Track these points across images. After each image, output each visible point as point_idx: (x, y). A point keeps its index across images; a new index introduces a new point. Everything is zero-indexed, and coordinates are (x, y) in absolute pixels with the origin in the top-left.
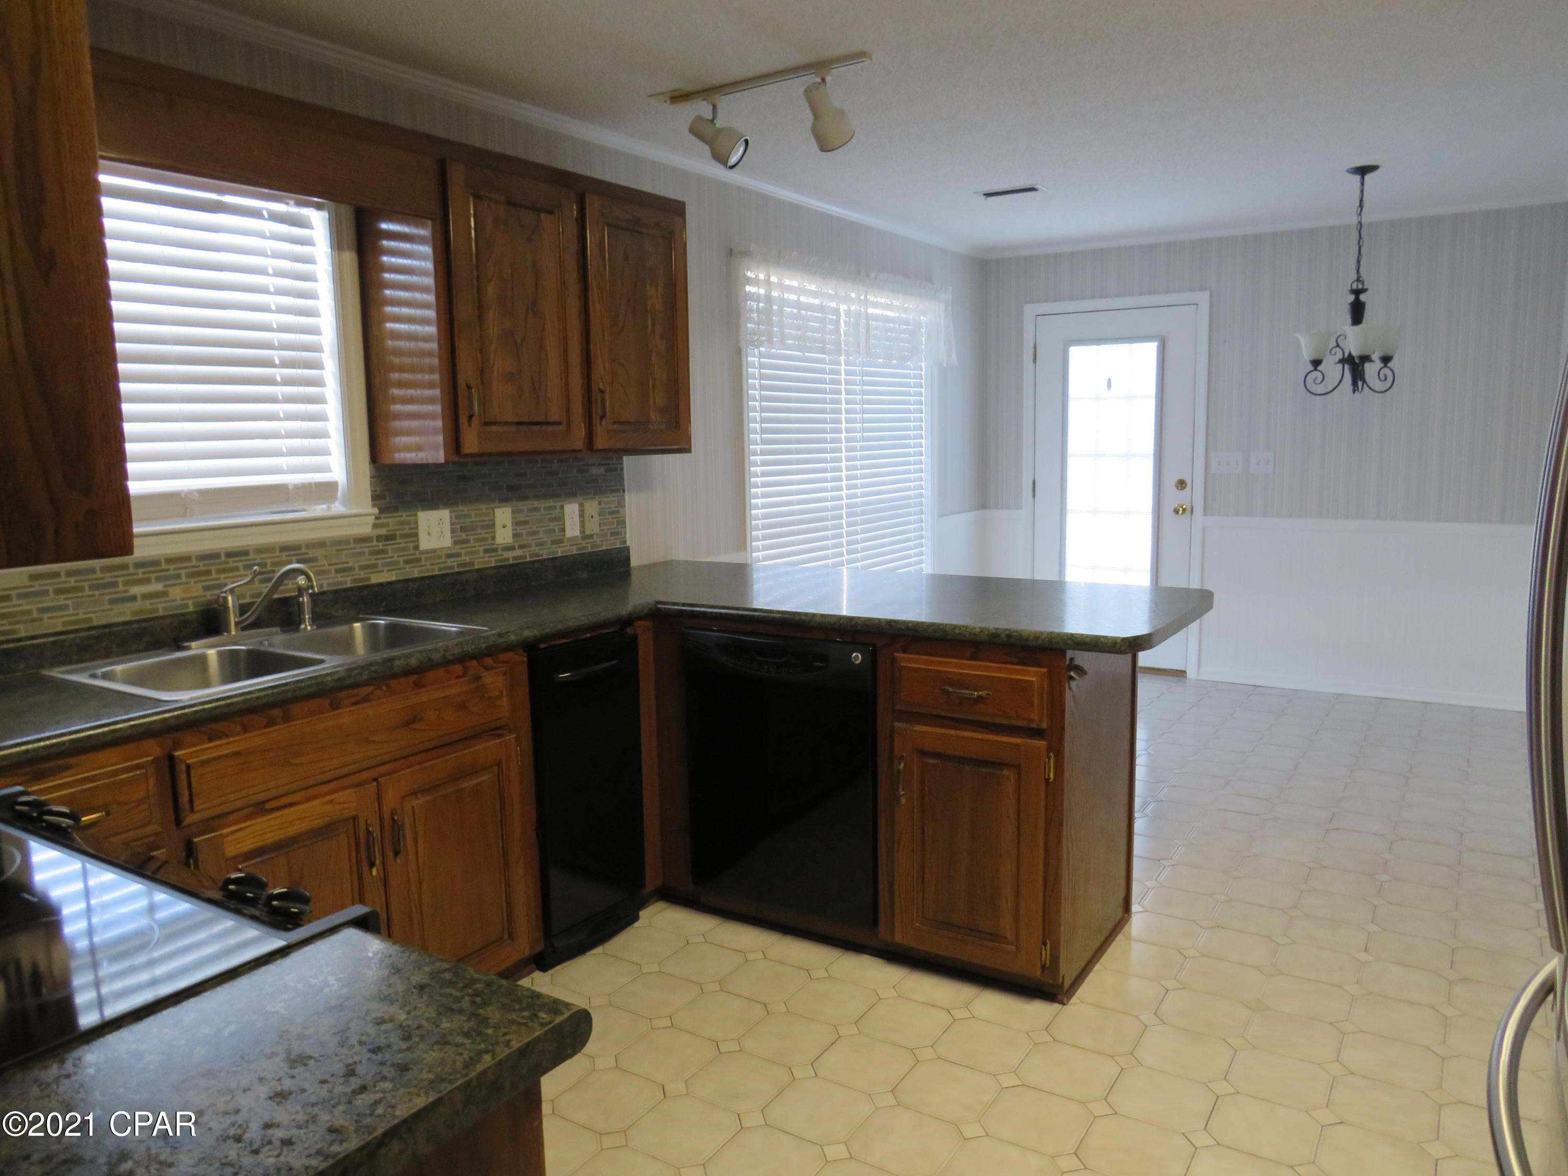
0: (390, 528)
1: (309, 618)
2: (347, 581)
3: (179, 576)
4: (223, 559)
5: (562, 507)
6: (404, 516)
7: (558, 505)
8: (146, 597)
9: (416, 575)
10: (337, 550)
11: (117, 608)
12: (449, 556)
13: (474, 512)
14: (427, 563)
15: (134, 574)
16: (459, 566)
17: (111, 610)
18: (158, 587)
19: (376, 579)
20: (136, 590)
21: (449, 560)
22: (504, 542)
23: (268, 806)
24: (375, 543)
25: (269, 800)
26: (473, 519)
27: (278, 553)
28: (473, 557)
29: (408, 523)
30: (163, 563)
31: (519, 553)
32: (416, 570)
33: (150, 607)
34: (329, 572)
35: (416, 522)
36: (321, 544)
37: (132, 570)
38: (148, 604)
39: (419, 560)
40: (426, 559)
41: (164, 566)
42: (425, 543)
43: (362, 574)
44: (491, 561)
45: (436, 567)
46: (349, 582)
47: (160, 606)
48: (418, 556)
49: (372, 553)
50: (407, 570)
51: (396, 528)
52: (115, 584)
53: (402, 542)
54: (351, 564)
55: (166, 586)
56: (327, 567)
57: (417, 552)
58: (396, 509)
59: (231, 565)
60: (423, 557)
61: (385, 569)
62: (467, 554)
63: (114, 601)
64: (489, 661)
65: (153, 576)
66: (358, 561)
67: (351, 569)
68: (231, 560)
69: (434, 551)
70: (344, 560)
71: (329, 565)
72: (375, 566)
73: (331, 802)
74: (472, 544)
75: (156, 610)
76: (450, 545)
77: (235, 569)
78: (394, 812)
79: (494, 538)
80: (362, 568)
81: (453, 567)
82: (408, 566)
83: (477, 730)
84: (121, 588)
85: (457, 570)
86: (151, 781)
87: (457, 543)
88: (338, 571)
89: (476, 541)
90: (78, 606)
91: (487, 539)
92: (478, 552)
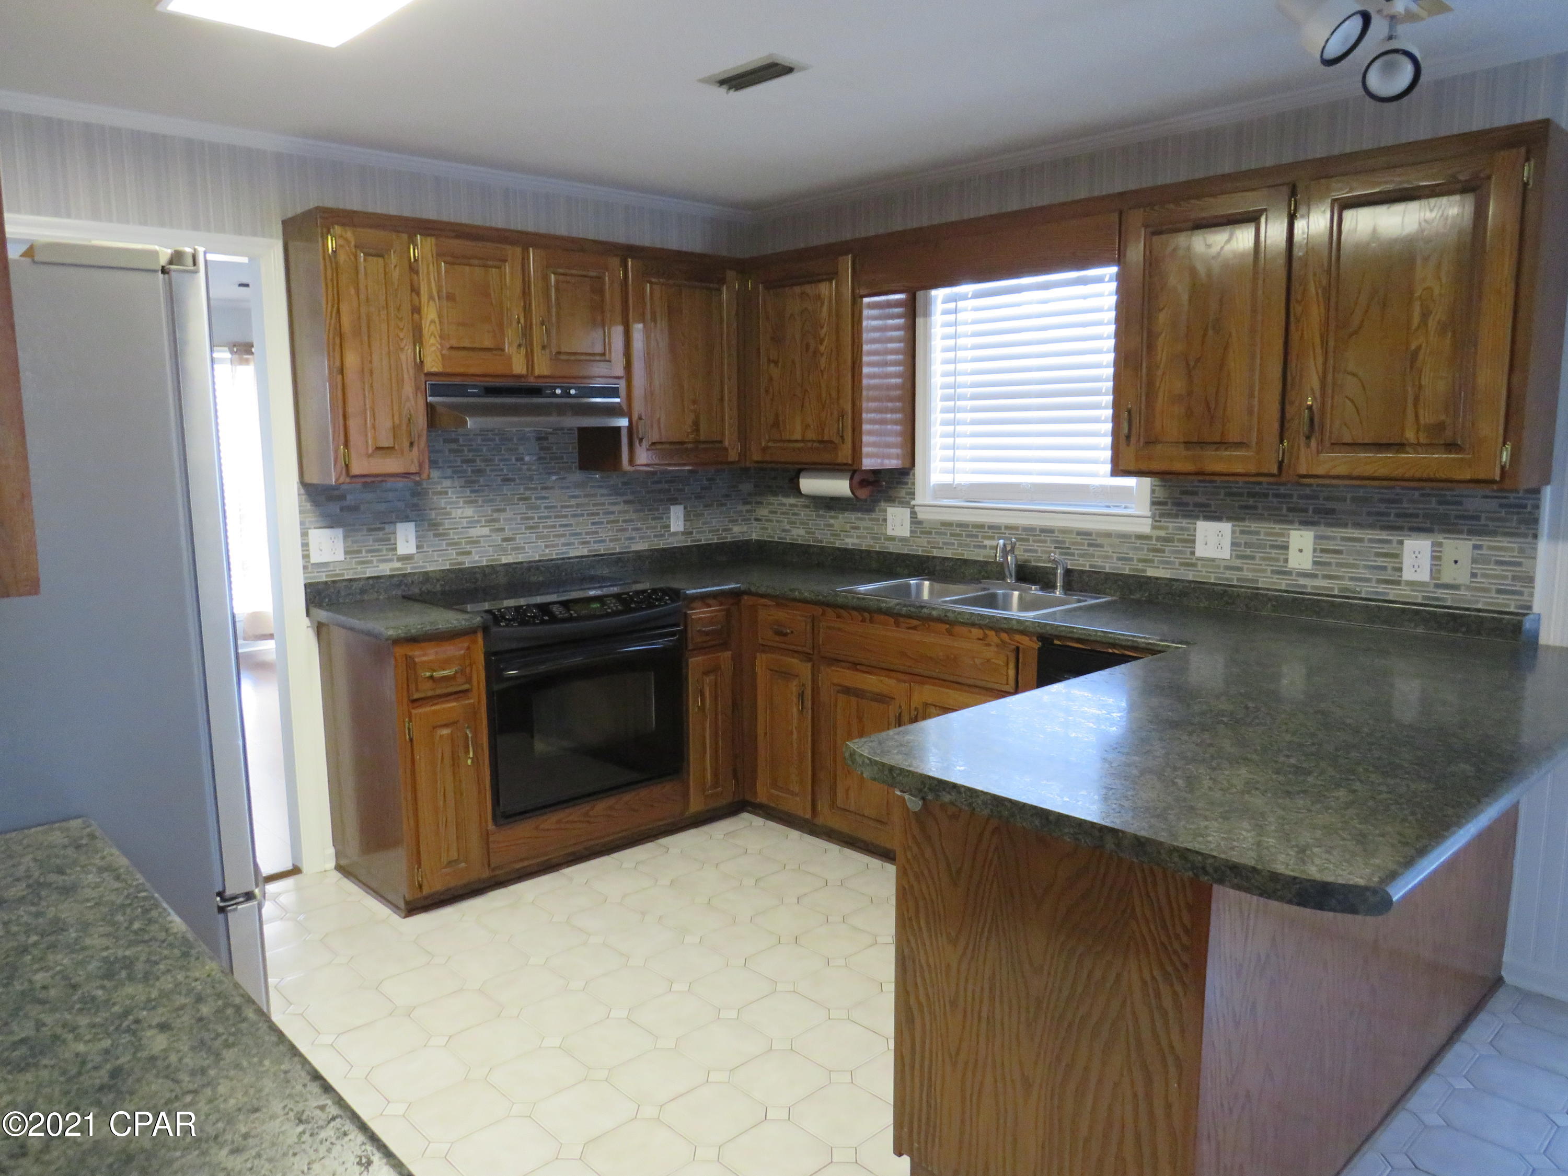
0: (1170, 531)
1: (1060, 586)
2: (1127, 569)
4: (1039, 533)
5: (1401, 543)
6: (1184, 522)
7: (1395, 539)
9: (1191, 578)
10: (1121, 542)
11: (977, 551)
12: (1228, 568)
13: (1263, 529)
14: (1204, 570)
15: (987, 532)
16: (1238, 580)
17: (974, 551)
19: (1151, 573)
20: (987, 542)
21: (1228, 572)
22: (1298, 567)
23: (858, 667)
24: (1154, 542)
26: (1262, 537)
27: (1074, 536)
28: (1255, 574)
29: (1187, 529)
31: (1321, 582)
32: (1191, 573)
34: (1111, 557)
35: (1195, 530)
36: (1108, 535)
37: (986, 530)
39: (1194, 565)
40: (1203, 566)
41: (1003, 531)
42: (1201, 551)
43: (1140, 566)
44: (1283, 584)
45: (1213, 575)
48: (1194, 561)
49: (1149, 550)
50: (1182, 571)
51: (1175, 532)
52: (977, 536)
53: (1179, 546)
54: (1131, 556)
56: (1110, 554)
57: (1193, 558)
58: (1176, 516)
59: (1043, 538)
60: (1199, 563)
61: (1161, 566)
62: (1249, 570)
63: (975, 547)
64: (1004, 636)
65: (996, 535)
66: (1137, 554)
67: (1131, 559)
68: (1043, 534)
69: (1213, 560)
70: (1125, 551)
71: (1112, 552)
72: (1152, 561)
73: (882, 681)
74: (1257, 561)
76: (1228, 557)
77: (1045, 542)
78: (916, 709)
79: (1286, 561)
80: (1140, 560)
81: (1232, 580)
82: (1183, 568)
83: (983, 684)
84: (980, 539)
85: (1235, 583)
86: (808, 627)
87: (1238, 557)
88: (1119, 559)
89: (1263, 559)
90: (960, 545)
91: (1277, 560)
92: (1264, 571)
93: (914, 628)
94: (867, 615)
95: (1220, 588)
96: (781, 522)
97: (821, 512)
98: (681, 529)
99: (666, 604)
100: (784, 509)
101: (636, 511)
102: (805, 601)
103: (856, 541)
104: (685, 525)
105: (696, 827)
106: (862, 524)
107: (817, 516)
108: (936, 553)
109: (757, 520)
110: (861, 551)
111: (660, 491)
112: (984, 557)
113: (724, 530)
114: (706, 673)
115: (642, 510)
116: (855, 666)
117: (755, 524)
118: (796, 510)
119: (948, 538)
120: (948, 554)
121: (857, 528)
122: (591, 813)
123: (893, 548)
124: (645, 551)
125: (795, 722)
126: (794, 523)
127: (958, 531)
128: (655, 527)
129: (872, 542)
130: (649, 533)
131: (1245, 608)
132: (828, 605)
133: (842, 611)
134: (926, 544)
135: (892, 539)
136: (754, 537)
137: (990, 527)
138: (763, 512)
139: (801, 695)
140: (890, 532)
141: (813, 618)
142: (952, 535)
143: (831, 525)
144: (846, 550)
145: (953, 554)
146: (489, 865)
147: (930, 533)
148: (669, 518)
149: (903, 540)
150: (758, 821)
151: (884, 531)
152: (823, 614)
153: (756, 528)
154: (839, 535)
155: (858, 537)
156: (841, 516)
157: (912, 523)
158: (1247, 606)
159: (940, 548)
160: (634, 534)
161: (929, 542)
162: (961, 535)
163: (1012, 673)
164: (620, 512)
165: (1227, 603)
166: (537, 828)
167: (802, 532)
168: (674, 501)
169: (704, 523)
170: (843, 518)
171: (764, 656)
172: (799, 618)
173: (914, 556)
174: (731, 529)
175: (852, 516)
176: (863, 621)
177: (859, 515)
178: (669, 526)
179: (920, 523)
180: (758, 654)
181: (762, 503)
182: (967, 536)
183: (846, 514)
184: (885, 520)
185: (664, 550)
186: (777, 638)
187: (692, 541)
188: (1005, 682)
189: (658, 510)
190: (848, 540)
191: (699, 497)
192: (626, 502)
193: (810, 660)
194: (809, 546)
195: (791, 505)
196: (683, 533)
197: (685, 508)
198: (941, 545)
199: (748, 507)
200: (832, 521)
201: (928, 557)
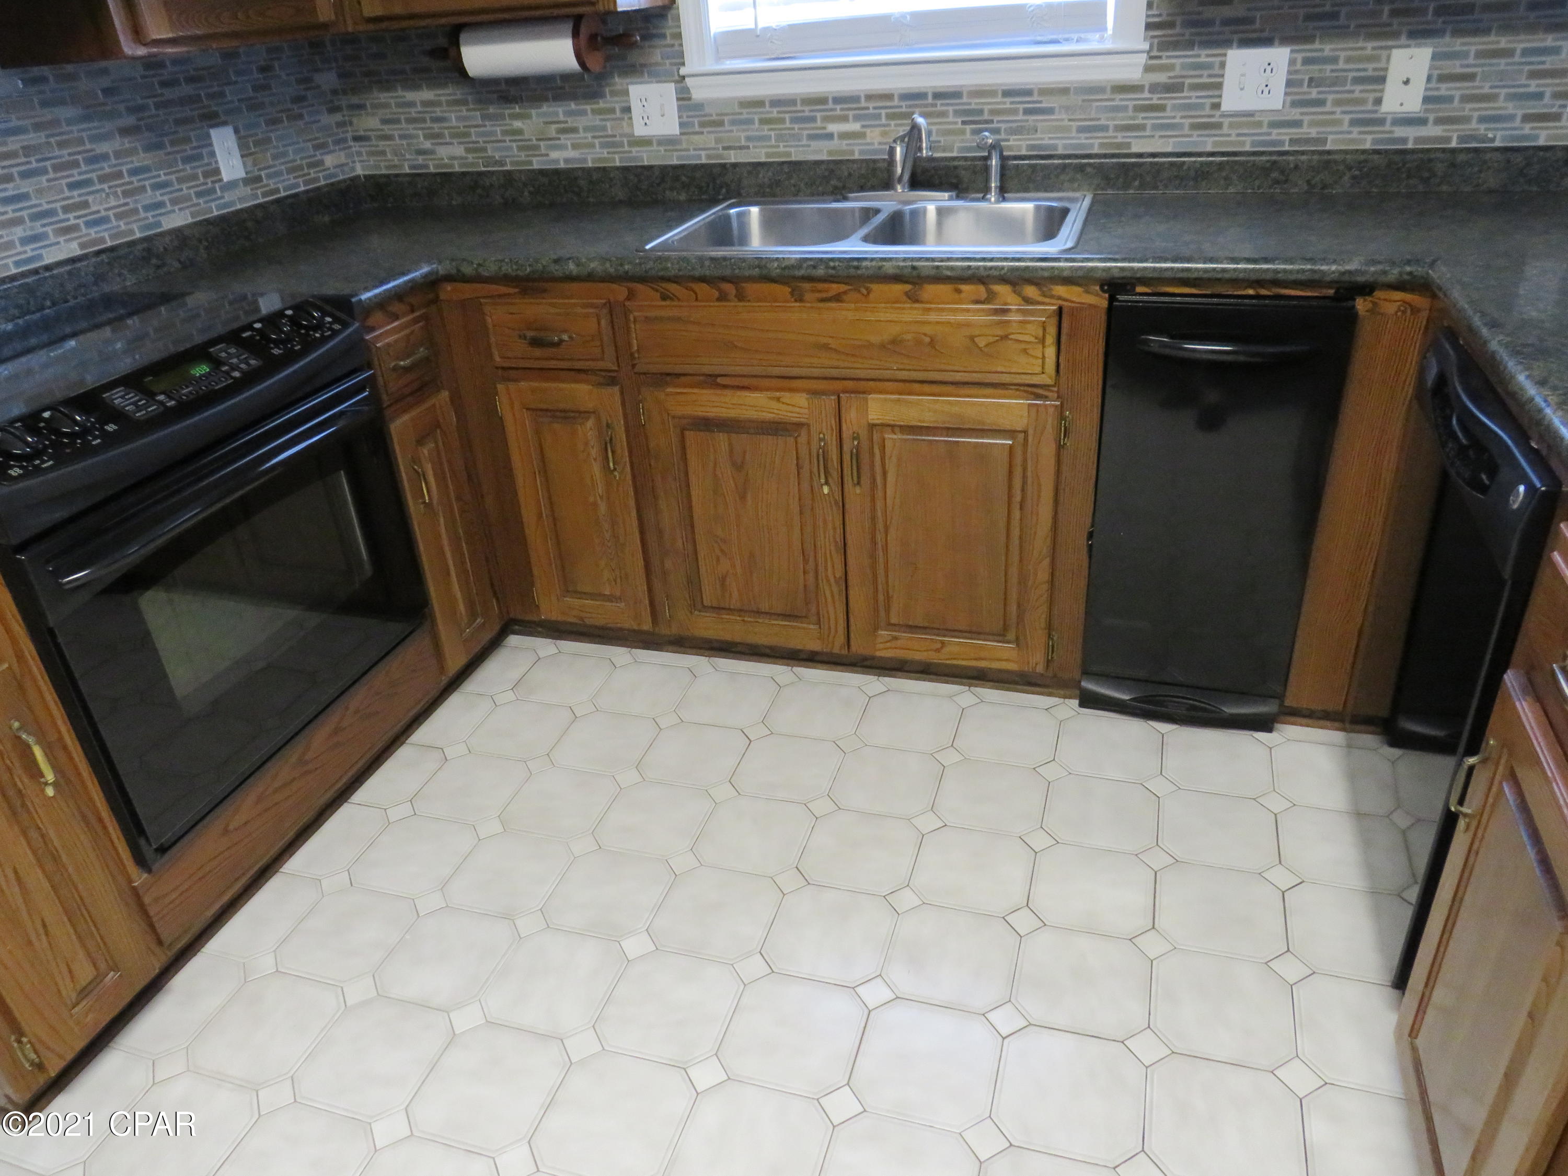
0: (1177, 73)
1: (996, 187)
2: (1095, 145)
3: (878, 117)
4: (930, 100)
6: (1203, 56)
8: (844, 136)
9: (1210, 148)
10: (1084, 101)
11: (815, 144)
12: (1276, 124)
13: (1345, 52)
14: (1232, 131)
15: (832, 110)
16: (1293, 142)
17: (809, 146)
18: (855, 127)
19: (1140, 146)
20: (833, 128)
21: (1275, 131)
22: (1398, 109)
23: (719, 380)
24: (1147, 94)
25: (722, 376)
26: (1340, 65)
27: (998, 99)
28: (1323, 129)
29: (1208, 66)
30: (863, 99)
31: (1432, 131)
32: (1210, 140)
33: (845, 148)
34: (1068, 129)
35: (1223, 65)
37: (830, 106)
38: (844, 144)
39: (1219, 126)
40: (1231, 126)
41: (863, 104)
42: (1232, 101)
43: (1120, 138)
44: (1365, 141)
45: (1248, 140)
46: (1096, 146)
47: (856, 149)
48: (1217, 119)
49: (1137, 109)
50: (1194, 139)
51: (1186, 73)
52: (813, 119)
53: (1193, 96)
54: (1103, 122)
55: (863, 126)
56: (1066, 123)
57: (1218, 113)
58: (1190, 45)
59: (939, 108)
60: (1227, 121)
61: (1158, 134)
62: (1312, 124)
63: (812, 137)
64: (1031, 291)
65: (851, 113)
66: (1113, 119)
67: (1105, 128)
68: (939, 102)
69: (1250, 114)
70: (1093, 115)
71: (1070, 120)
72: (1141, 127)
73: (778, 399)
74: (1328, 108)
75: (852, 153)
76: (1280, 107)
77: (943, 114)
78: (856, 437)
79: (1378, 101)
80: (1119, 128)
81: (1281, 143)
82: (1196, 133)
83: (995, 378)
84: (819, 123)
85: (1287, 148)
86: (603, 322)
87: (1294, 104)
88: (1081, 130)
89: (1338, 103)
90: (780, 138)
91: (1363, 101)
92: (1338, 122)
93: (837, 298)
94: (729, 288)
95: (1264, 158)
96: (410, 137)
97: (492, 110)
98: (240, 174)
99: (335, 333)
100: (413, 112)
101: (148, 148)
102: (590, 277)
103: (571, 154)
104: (244, 164)
105: (454, 690)
106: (581, 122)
107: (484, 117)
108: (733, 157)
109: (356, 139)
110: (587, 171)
111: (183, 101)
112: (830, 153)
113: (311, 165)
114: (420, 442)
115: (159, 146)
116: (712, 381)
117: (356, 147)
118: (438, 111)
119: (756, 129)
120: (758, 154)
121: (574, 130)
122: (307, 757)
123: (647, 157)
124: (188, 226)
125: (600, 489)
126: (439, 136)
127: (775, 113)
128: (194, 177)
129: (604, 153)
130: (186, 189)
131: (1306, 187)
132: (643, 279)
133: (673, 287)
134: (713, 145)
135: (645, 142)
136: (359, 171)
137: (838, 100)
138: (369, 122)
139: (607, 445)
140: (640, 130)
141: (610, 307)
142: (763, 121)
143: (520, 132)
144: (557, 172)
145: (768, 155)
146: (160, 942)
147: (721, 123)
148: (213, 154)
149: (668, 142)
150: (545, 646)
151: (626, 130)
152: (631, 295)
153: (359, 154)
154: (537, 147)
155: (575, 147)
156: (534, 112)
157: (680, 108)
158: (1308, 182)
159: (741, 148)
160: (158, 196)
161: (718, 141)
162: (782, 121)
163: (1051, 352)
164: (118, 154)
165: (1277, 182)
166: (226, 831)
167: (459, 151)
168: (213, 119)
169: (275, 157)
170: (538, 115)
171: (512, 386)
172: (579, 310)
173: (696, 168)
174: (321, 163)
175: (559, 110)
176: (723, 297)
177: (573, 106)
178: (217, 171)
179: (699, 106)
180: (500, 387)
181: (361, 107)
182: (794, 120)
183: (545, 108)
184: (627, 110)
185: (223, 219)
186: (538, 352)
187: (265, 195)
188: (1038, 369)
189: (187, 140)
190: (554, 155)
191: (254, 107)
192: (125, 132)
193: (612, 381)
194: (480, 174)
195: (426, 104)
196: (246, 181)
197: (236, 131)
198: (743, 143)
199: (338, 117)
200: (518, 124)
201: (723, 166)
